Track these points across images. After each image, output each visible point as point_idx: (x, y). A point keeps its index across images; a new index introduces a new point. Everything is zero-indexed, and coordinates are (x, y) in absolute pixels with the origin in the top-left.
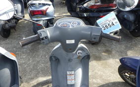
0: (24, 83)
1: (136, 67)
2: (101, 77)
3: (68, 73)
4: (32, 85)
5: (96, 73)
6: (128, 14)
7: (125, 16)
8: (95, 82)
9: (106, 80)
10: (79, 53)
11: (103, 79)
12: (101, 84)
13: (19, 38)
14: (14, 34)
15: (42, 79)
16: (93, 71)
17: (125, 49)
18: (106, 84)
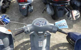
0: (16, 42)
1: (76, 39)
2: (57, 39)
3: (39, 42)
4: (20, 43)
5: (54, 37)
6: (77, 2)
7: (75, 3)
8: (54, 42)
9: (59, 41)
10: (45, 34)
11: (58, 41)
12: (56, 44)
13: (11, 14)
14: (9, 11)
15: (25, 40)
16: (53, 36)
17: (72, 23)
18: (59, 44)
